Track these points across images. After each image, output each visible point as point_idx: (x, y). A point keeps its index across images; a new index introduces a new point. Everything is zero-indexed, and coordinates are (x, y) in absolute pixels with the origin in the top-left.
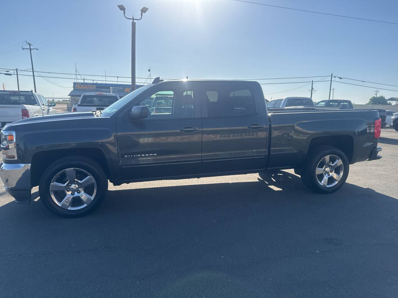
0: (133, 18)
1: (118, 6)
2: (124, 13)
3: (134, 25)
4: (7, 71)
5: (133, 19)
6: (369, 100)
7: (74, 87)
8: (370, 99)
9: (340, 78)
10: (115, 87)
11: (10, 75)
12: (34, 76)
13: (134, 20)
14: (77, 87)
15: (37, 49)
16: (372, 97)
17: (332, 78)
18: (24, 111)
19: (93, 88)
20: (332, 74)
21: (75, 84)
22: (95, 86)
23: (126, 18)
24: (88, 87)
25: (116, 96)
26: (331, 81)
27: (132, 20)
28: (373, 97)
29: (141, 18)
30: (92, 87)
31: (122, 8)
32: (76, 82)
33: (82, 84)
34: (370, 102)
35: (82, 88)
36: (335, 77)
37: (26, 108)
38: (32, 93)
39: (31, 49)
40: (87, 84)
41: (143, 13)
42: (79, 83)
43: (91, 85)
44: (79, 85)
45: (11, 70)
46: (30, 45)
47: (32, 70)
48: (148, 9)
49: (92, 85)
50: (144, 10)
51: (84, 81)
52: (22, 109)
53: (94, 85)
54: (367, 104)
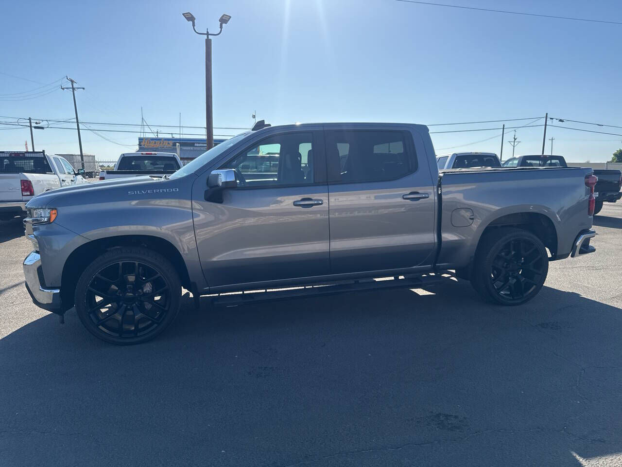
0: (207, 32)
1: (183, 14)
2: (194, 25)
3: (208, 43)
4: (36, 123)
5: (208, 34)
6: (613, 156)
7: (140, 145)
8: (614, 154)
9: (561, 121)
10: (202, 143)
11: (42, 128)
12: (78, 129)
13: (209, 36)
14: (144, 145)
15: (83, 88)
16: (617, 151)
17: (546, 120)
18: (25, 184)
19: (168, 145)
20: (547, 114)
21: (140, 140)
22: (171, 143)
23: (197, 33)
24: (161, 145)
25: (175, 156)
26: (546, 125)
27: (206, 36)
28: (619, 150)
29: (220, 32)
30: (166, 144)
31: (190, 18)
32: (142, 136)
33: (152, 139)
34: (613, 160)
35: (152, 145)
36: (551, 119)
37: (27, 178)
38: (44, 155)
39: (73, 89)
40: (160, 139)
41: (224, 25)
42: (147, 139)
43: (165, 141)
44: (146, 141)
45: (43, 121)
46: (72, 81)
47: (76, 121)
48: (230, 17)
49: (167, 142)
50: (224, 20)
51: (157, 136)
52: (21, 180)
53: (169, 142)
54: (608, 162)
